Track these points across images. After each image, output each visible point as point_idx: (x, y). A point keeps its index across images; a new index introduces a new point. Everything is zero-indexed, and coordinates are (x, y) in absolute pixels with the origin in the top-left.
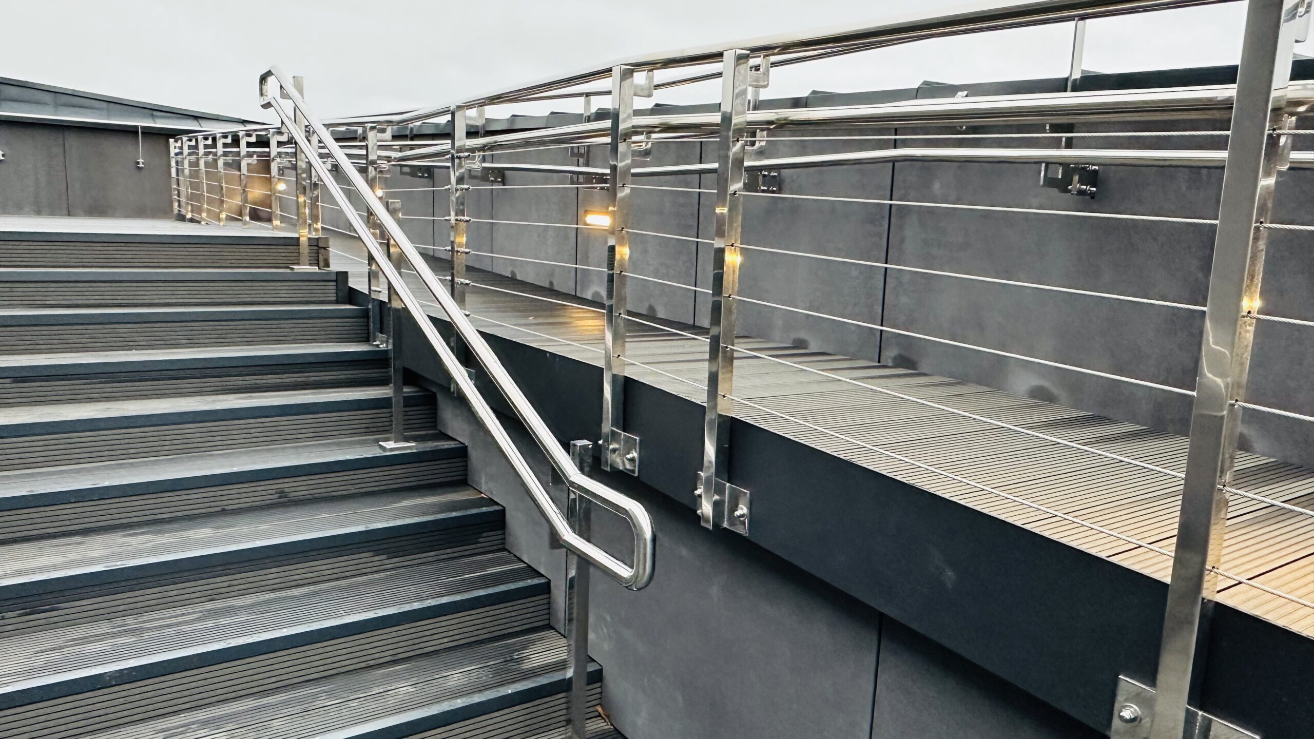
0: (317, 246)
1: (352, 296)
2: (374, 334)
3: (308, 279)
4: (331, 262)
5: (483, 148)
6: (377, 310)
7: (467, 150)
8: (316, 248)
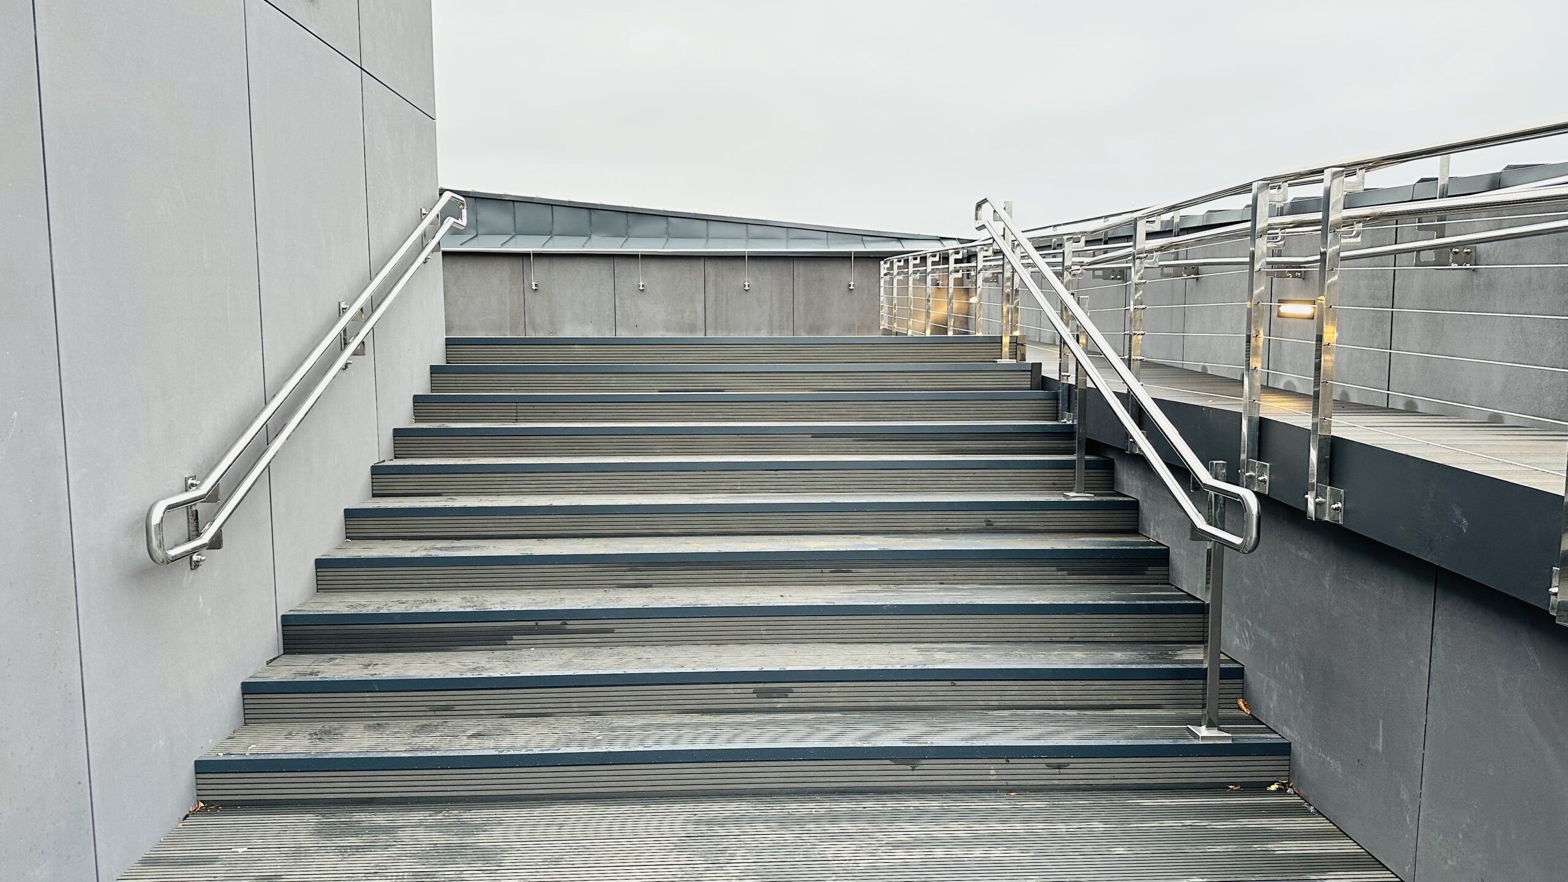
0: (1016, 343)
1: (1044, 383)
2: (1062, 415)
3: (1007, 369)
4: (1027, 357)
5: (1161, 249)
6: (1066, 393)
7: (1147, 252)
8: (1015, 344)
